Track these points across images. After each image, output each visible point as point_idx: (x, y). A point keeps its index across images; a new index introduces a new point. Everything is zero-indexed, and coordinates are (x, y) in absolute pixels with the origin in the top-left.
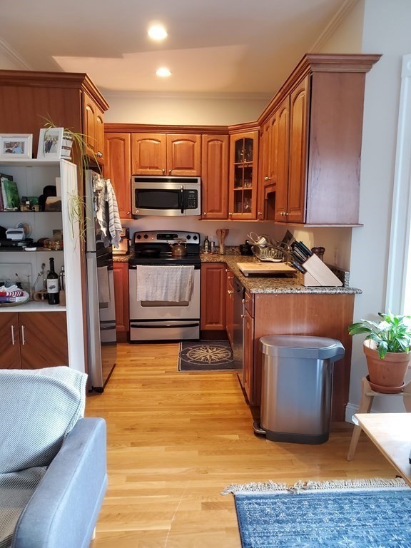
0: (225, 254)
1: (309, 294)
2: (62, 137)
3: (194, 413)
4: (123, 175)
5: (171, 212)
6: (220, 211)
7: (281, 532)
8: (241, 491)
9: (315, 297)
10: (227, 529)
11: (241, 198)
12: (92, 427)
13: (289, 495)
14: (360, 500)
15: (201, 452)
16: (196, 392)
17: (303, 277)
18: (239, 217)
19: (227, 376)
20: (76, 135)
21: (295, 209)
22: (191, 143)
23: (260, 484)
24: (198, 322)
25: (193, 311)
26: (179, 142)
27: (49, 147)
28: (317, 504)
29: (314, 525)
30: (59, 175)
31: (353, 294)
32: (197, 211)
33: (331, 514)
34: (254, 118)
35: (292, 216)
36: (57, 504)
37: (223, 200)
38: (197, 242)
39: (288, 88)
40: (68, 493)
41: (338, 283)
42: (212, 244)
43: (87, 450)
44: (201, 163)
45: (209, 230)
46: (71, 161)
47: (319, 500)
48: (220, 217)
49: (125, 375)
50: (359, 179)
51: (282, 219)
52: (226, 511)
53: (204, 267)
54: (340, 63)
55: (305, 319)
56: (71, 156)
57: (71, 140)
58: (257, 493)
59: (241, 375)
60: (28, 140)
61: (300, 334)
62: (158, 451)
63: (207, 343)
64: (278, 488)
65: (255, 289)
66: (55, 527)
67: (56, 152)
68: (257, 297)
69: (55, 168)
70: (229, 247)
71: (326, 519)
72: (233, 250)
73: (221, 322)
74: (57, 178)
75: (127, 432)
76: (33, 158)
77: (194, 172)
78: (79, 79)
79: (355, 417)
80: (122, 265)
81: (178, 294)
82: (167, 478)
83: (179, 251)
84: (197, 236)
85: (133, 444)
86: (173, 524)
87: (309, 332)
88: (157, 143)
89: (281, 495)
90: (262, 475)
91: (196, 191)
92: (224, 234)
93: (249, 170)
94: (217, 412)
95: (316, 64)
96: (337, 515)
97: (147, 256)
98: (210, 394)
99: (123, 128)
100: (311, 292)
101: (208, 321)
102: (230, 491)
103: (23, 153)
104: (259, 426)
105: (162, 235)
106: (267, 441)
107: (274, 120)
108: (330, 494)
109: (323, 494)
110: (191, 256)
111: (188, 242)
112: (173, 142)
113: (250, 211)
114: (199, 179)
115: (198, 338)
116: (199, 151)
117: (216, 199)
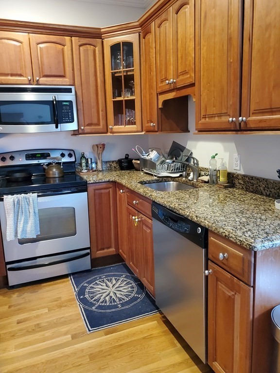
6: (98, 124)
22: (60, 47)
24: (88, 251)
25: (81, 239)
32: (73, 126)
37: (101, 112)
38: (73, 159)
42: (89, 160)
44: (73, 70)
45: (84, 146)
48: (100, 131)
53: (91, 188)
70: (107, 162)
72: (111, 165)
73: (113, 246)
77: (66, 81)
83: (55, 172)
88: (18, 44)
91: (71, 102)
92: (100, 149)
101: (99, 247)
105: (31, 155)
111: (64, 160)
112: (38, 44)
113: (134, 123)
114: (73, 88)
115: (90, 268)
116: (70, 56)
117: (94, 110)
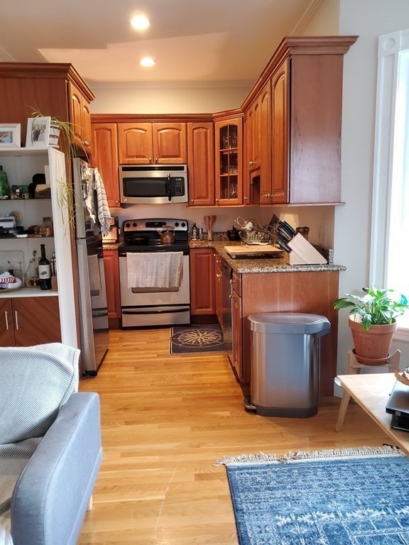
0: (213, 240)
1: (294, 272)
2: (50, 125)
3: (185, 392)
4: (110, 165)
5: (159, 200)
6: (207, 198)
7: (271, 498)
8: (233, 463)
9: (301, 275)
10: (219, 497)
11: (227, 184)
12: (86, 399)
13: (279, 465)
14: (348, 467)
15: (193, 429)
16: (188, 373)
17: (289, 256)
18: (225, 203)
19: (218, 357)
20: (62, 123)
21: (279, 191)
22: (177, 132)
23: (251, 456)
24: (188, 307)
25: (183, 296)
26: (165, 130)
27: (36, 136)
28: (307, 472)
29: (303, 491)
30: (47, 163)
31: (338, 271)
32: (185, 198)
33: (320, 480)
34: (237, 105)
35: (276, 197)
36: (54, 466)
38: (185, 229)
39: (269, 72)
40: (64, 456)
41: (323, 260)
42: (200, 230)
43: (81, 420)
44: (187, 150)
45: (197, 217)
46: (59, 149)
47: (308, 468)
48: (207, 204)
49: (118, 359)
50: (340, 159)
51: (267, 201)
52: (219, 481)
53: (192, 253)
54: (318, 46)
55: (292, 297)
56: (59, 144)
57: (59, 129)
58: (248, 464)
59: (231, 356)
60: (16, 129)
61: (287, 312)
62: (152, 428)
63: (197, 327)
64: (268, 458)
65: (242, 269)
66: (52, 486)
67: (44, 140)
68: (244, 277)
69: (43, 156)
70: (217, 233)
71: (315, 485)
72: (221, 236)
73: (211, 306)
74: (45, 167)
75: (121, 412)
76: (22, 146)
77: (180, 160)
78: (64, 69)
79: (338, 378)
80: (112, 253)
81: (168, 280)
82: (161, 453)
83: (168, 238)
84: (185, 223)
85: (127, 423)
86: (168, 494)
87: (296, 309)
88: (143, 132)
89: (272, 465)
90: (252, 448)
91: (183, 178)
92: (211, 220)
93: (234, 157)
94: (208, 391)
95: (294, 47)
96: (326, 481)
97: (136, 243)
98: (201, 375)
99: (110, 119)
100: (296, 270)
101: (199, 306)
102: (221, 463)
103: (11, 141)
104: (250, 403)
105: (150, 223)
106: (258, 416)
107: (257, 106)
108: (319, 463)
109: (312, 463)
110: (180, 242)
111: (177, 229)
112: (159, 131)
113: (236, 197)
114: (185, 166)
115: (189, 322)
116: (185, 139)
117: (203, 186)
